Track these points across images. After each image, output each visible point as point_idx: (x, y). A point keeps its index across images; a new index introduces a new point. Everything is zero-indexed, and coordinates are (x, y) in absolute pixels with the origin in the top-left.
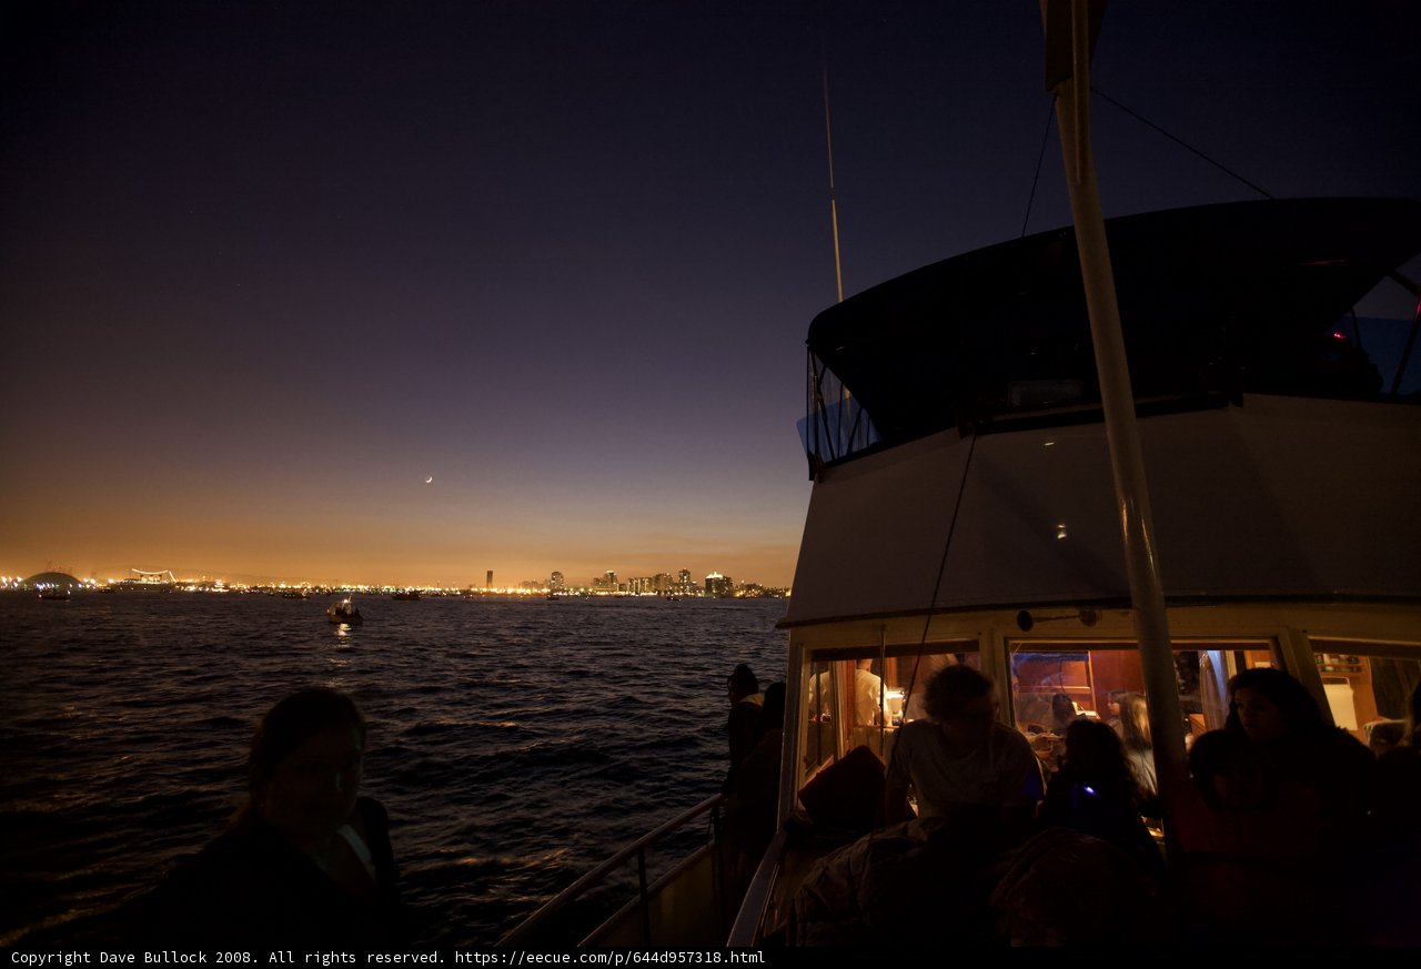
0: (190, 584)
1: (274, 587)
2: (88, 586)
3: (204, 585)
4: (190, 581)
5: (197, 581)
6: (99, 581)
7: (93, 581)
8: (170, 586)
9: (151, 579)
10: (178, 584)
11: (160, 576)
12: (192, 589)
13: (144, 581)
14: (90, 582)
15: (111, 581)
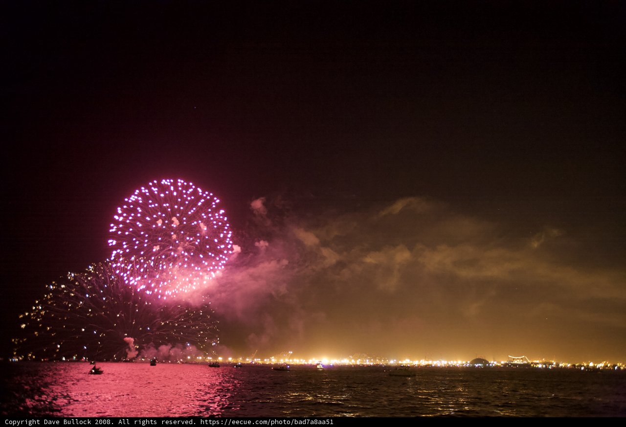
0: (538, 364)
1: (585, 365)
2: (494, 365)
3: (544, 364)
4: (538, 362)
5: (541, 361)
6: (497, 362)
7: (495, 363)
8: (528, 365)
9: (518, 360)
10: (532, 363)
11: (522, 359)
12: (540, 366)
13: (516, 362)
14: (493, 363)
15: (503, 362)
